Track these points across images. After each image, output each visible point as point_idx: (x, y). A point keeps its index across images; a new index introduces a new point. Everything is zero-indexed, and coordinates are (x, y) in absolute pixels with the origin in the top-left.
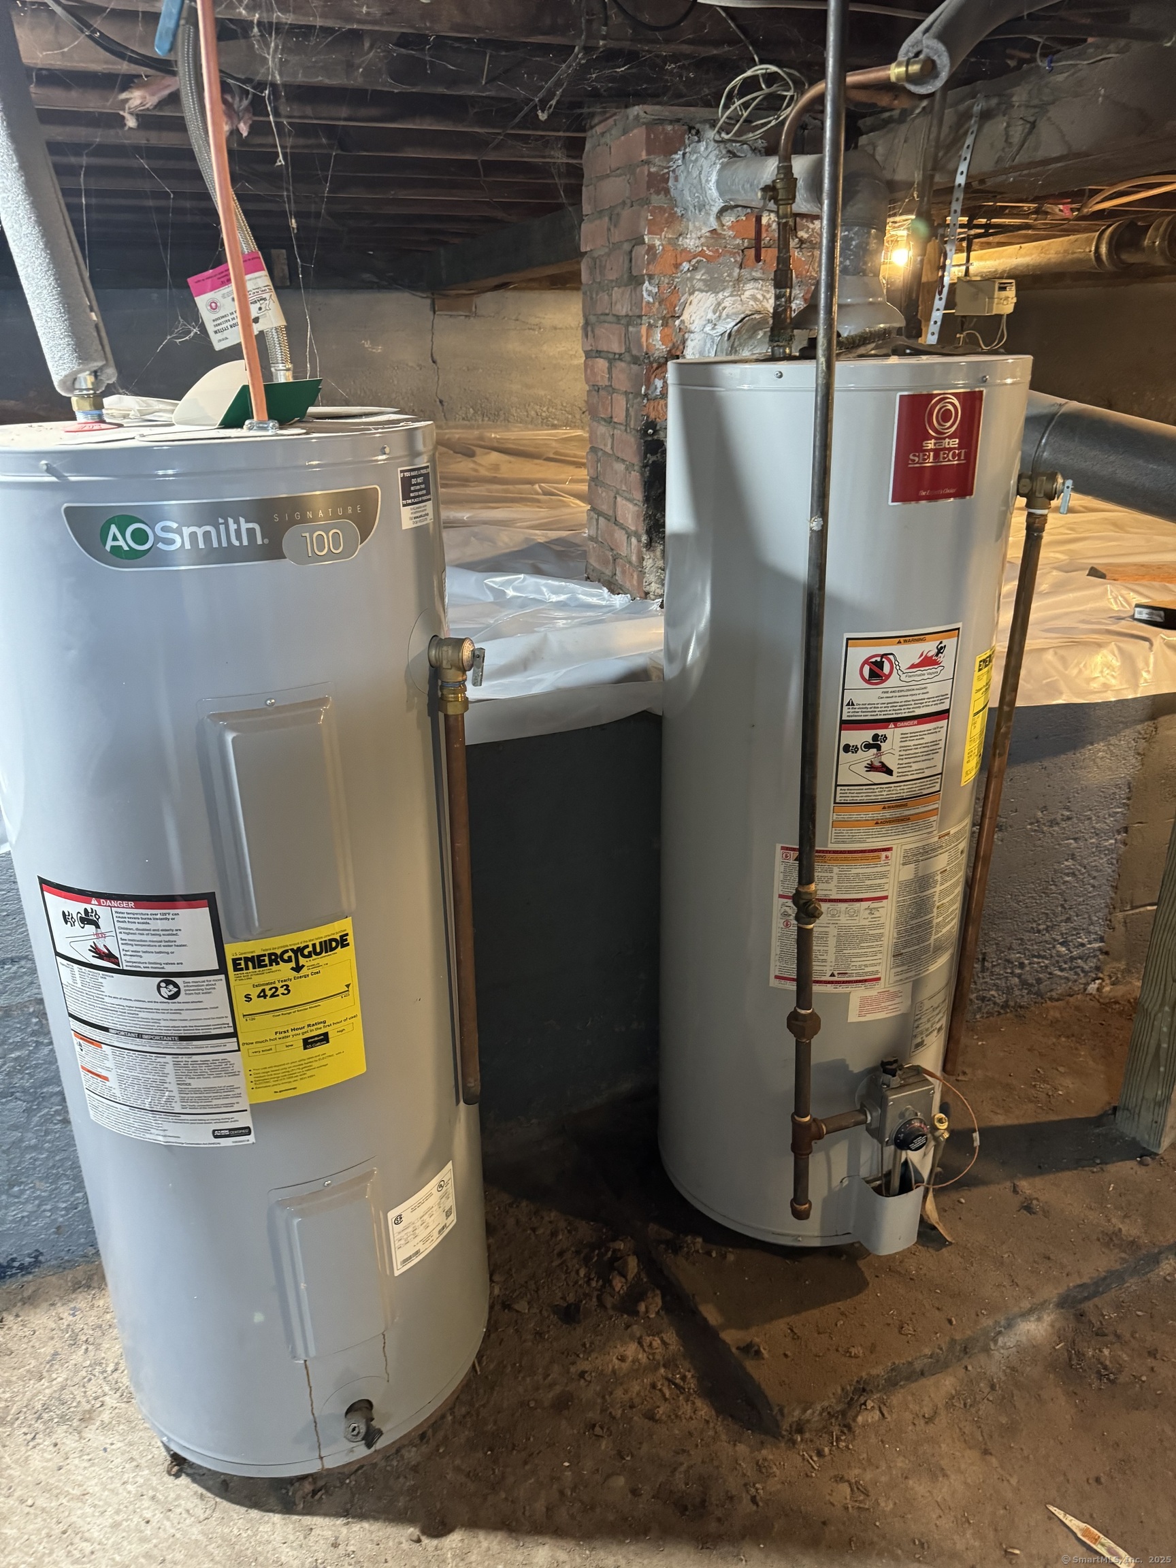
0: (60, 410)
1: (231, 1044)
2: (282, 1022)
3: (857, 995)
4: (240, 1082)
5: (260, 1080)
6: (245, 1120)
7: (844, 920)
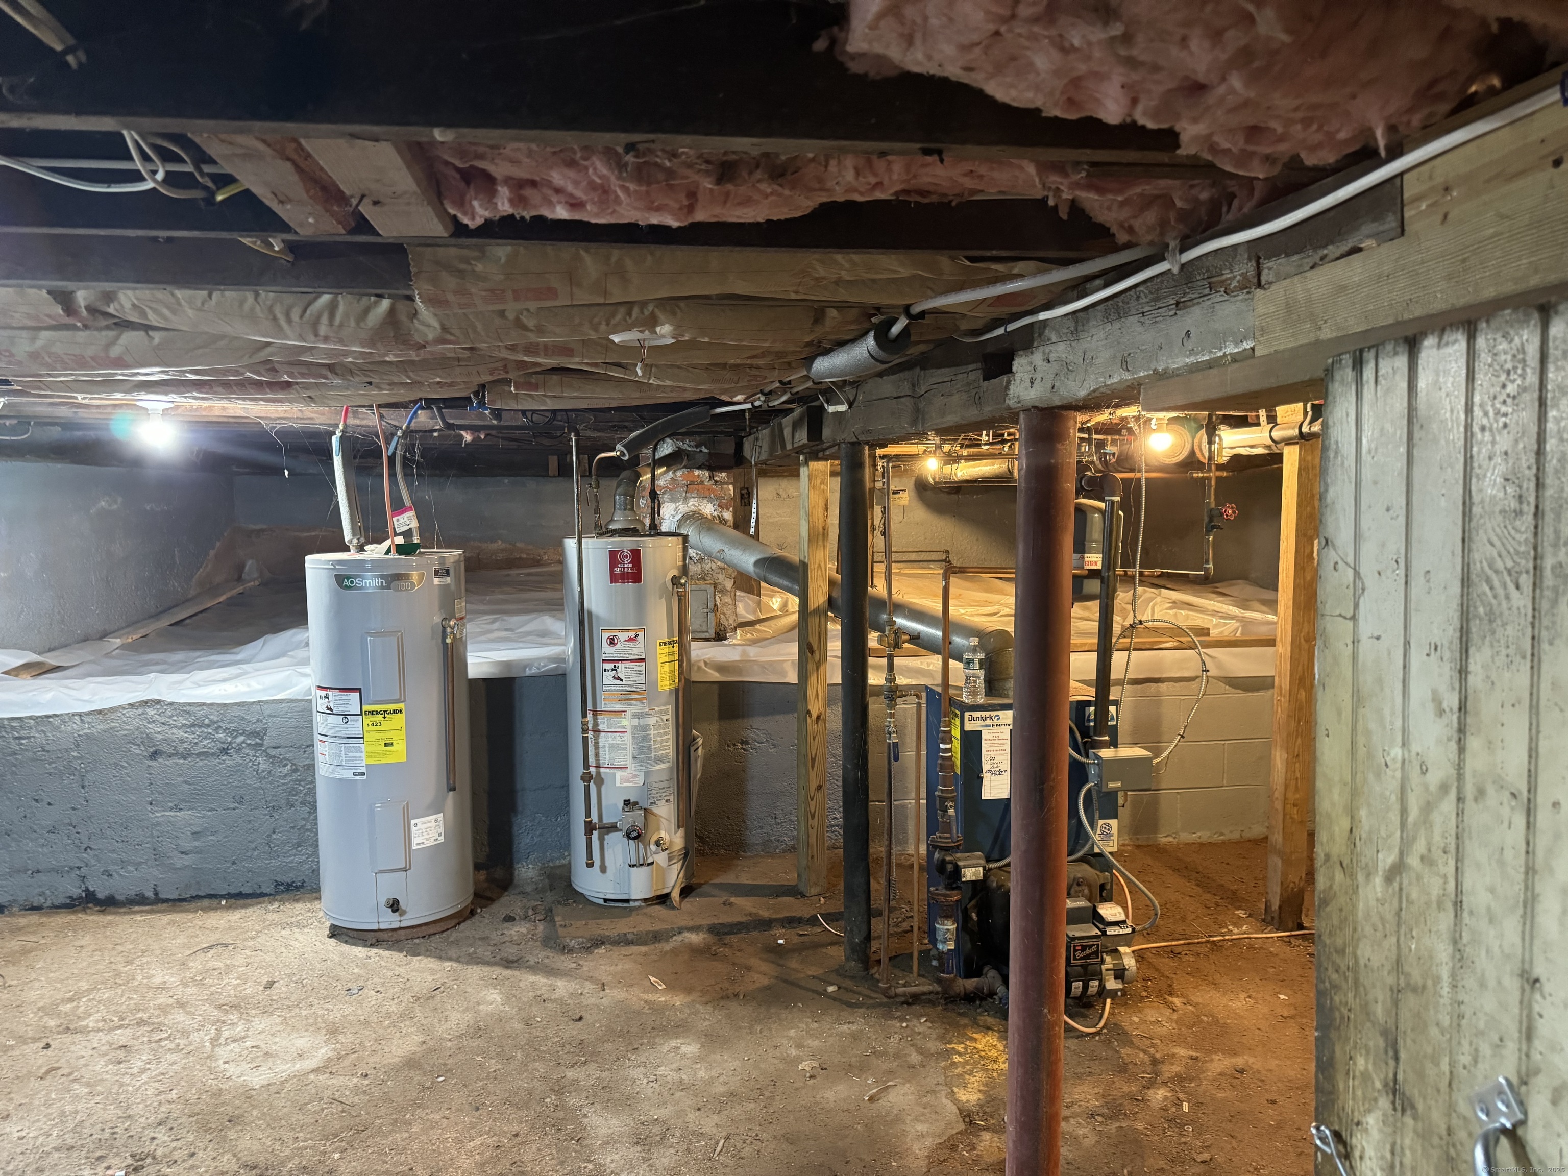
0: (347, 549)
1: (361, 741)
2: (378, 736)
3: (619, 774)
4: (364, 755)
5: (369, 756)
6: (363, 770)
7: (610, 740)
